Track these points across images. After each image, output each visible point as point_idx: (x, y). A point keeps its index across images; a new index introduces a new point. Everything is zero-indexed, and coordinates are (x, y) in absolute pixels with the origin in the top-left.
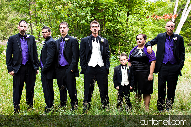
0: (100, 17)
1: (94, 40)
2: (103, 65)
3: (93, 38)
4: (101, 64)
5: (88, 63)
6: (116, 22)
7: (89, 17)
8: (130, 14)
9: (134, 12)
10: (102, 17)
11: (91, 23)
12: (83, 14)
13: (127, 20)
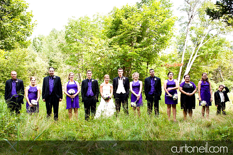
0: (128, 65)
1: (120, 79)
2: (126, 92)
3: (119, 77)
4: (124, 92)
5: (116, 92)
6: (139, 69)
7: (119, 65)
8: (149, 64)
9: (153, 63)
10: (129, 65)
11: (118, 69)
12: (115, 63)
13: (147, 68)
